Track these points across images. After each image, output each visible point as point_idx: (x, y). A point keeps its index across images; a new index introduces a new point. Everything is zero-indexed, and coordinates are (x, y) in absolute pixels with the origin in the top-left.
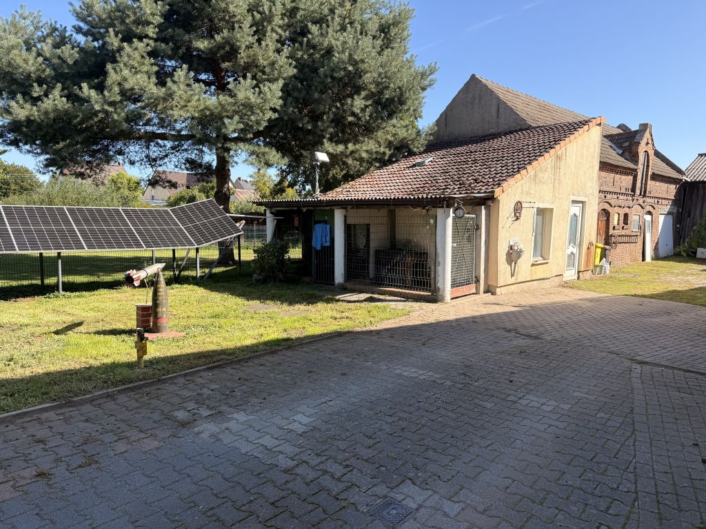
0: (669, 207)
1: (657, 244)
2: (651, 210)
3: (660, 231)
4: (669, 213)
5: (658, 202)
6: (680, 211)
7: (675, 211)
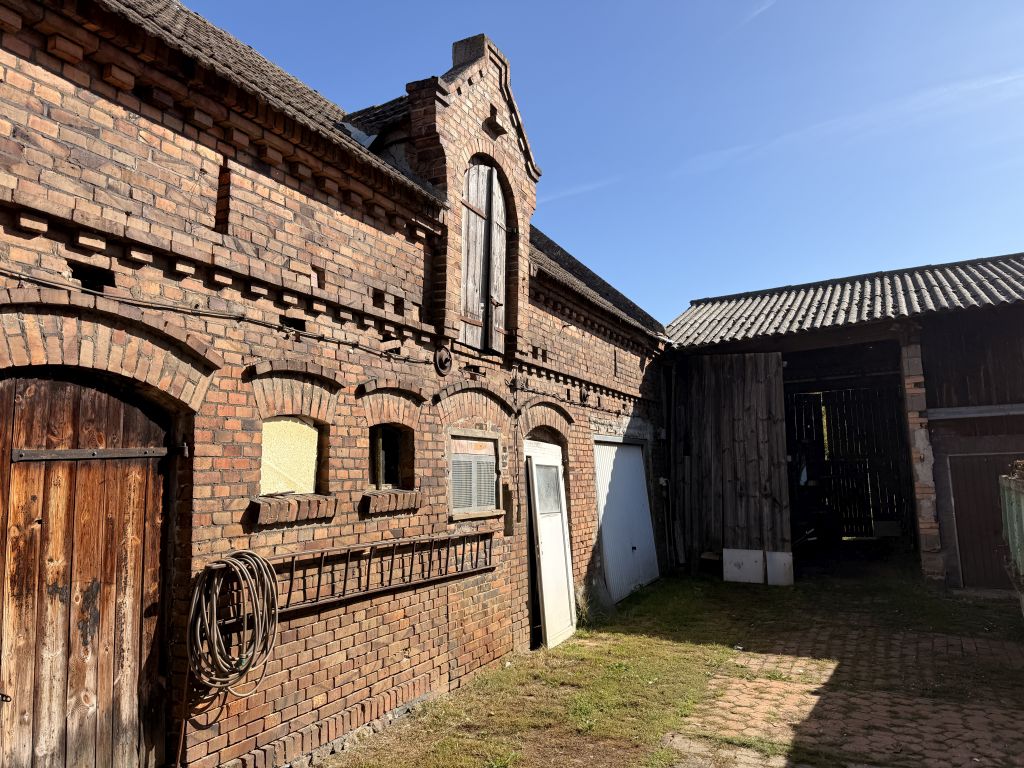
0: (626, 420)
1: (597, 551)
2: (558, 423)
3: (602, 502)
4: (629, 442)
5: (584, 398)
6: (663, 436)
7: (648, 437)
